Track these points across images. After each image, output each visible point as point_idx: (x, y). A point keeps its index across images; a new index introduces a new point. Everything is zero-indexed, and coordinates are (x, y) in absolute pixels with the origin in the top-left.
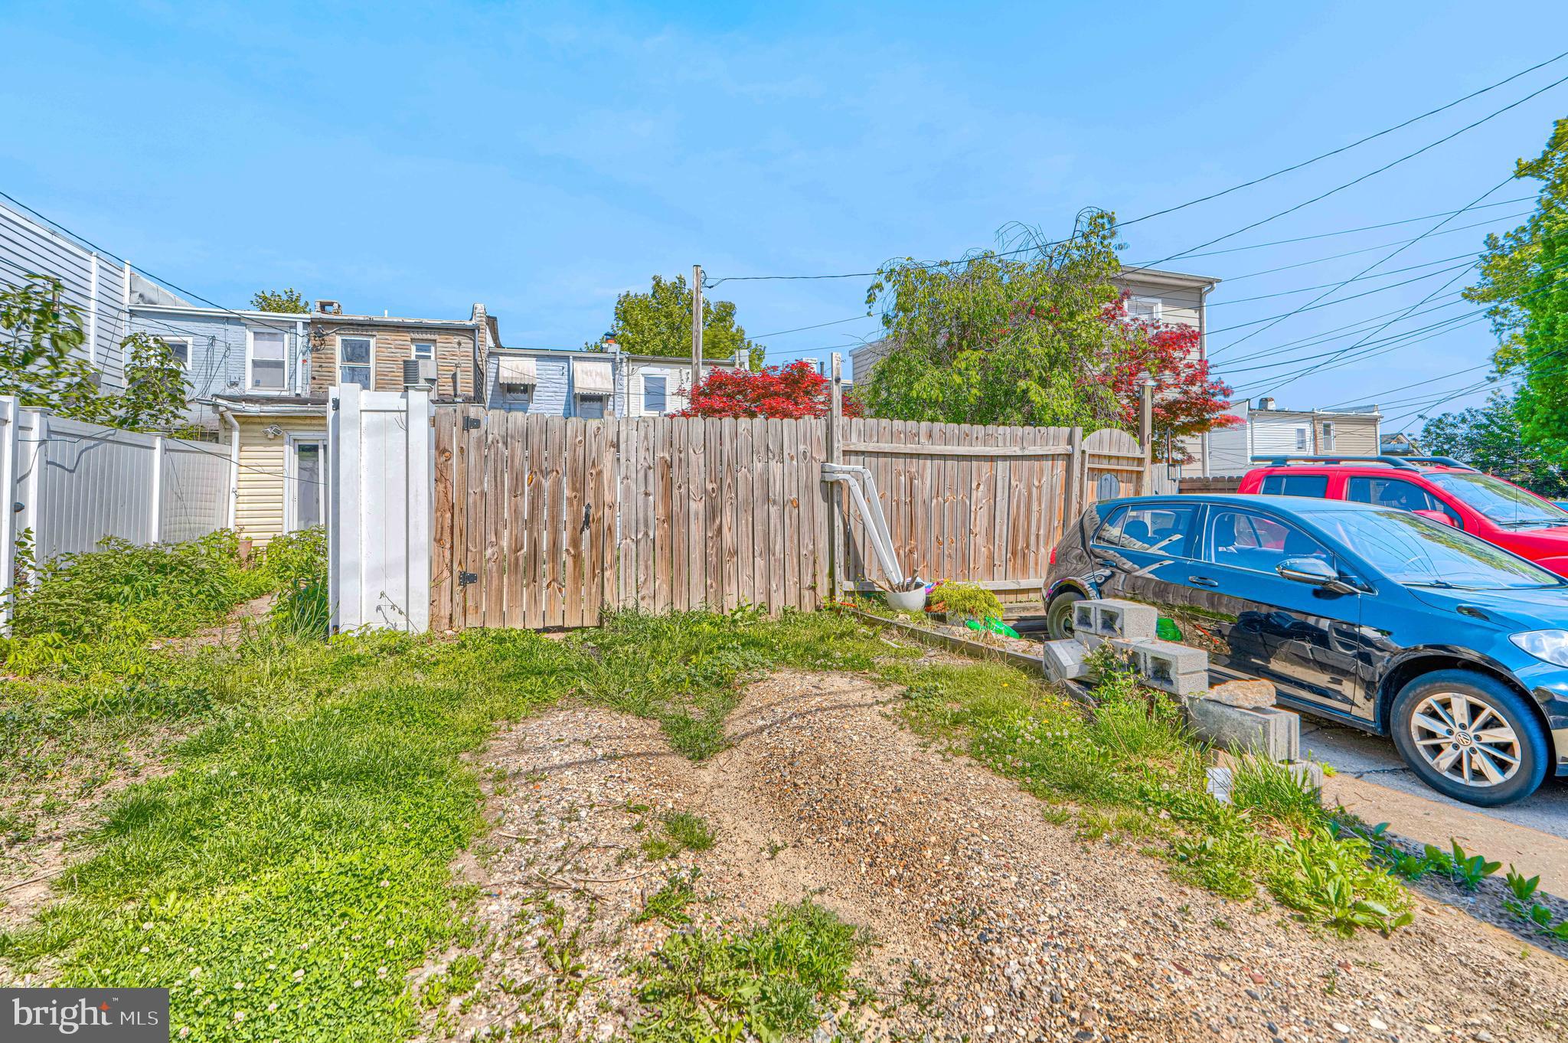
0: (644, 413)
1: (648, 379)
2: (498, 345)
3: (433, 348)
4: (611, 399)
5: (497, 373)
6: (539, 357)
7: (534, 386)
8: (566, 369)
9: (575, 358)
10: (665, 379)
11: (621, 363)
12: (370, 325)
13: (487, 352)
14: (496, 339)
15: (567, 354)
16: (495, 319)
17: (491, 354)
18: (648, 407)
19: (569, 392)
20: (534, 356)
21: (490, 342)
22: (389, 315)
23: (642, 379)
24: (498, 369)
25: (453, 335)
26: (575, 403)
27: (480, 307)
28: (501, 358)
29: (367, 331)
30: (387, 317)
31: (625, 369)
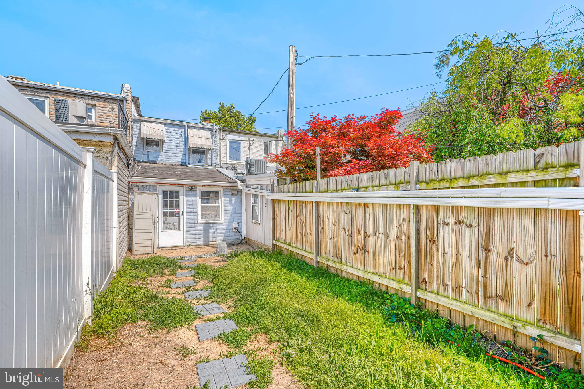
0: (229, 161)
1: (231, 142)
2: (140, 115)
3: (93, 111)
4: (210, 152)
5: (140, 132)
6: (166, 125)
7: (163, 141)
8: (183, 133)
9: (189, 127)
10: (240, 143)
11: (216, 131)
12: (45, 89)
13: (133, 118)
14: (138, 111)
15: (184, 124)
16: (138, 98)
17: (135, 120)
18: (231, 158)
19: (185, 147)
20: (164, 123)
21: (135, 113)
22: (60, 85)
23: (228, 142)
24: (140, 130)
25: (108, 102)
26: (189, 153)
27: (127, 86)
28: (142, 123)
29: (42, 93)
30: (58, 85)
31: (218, 135)
